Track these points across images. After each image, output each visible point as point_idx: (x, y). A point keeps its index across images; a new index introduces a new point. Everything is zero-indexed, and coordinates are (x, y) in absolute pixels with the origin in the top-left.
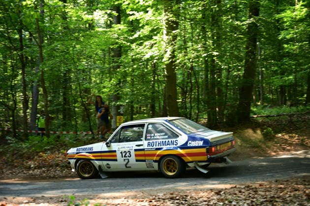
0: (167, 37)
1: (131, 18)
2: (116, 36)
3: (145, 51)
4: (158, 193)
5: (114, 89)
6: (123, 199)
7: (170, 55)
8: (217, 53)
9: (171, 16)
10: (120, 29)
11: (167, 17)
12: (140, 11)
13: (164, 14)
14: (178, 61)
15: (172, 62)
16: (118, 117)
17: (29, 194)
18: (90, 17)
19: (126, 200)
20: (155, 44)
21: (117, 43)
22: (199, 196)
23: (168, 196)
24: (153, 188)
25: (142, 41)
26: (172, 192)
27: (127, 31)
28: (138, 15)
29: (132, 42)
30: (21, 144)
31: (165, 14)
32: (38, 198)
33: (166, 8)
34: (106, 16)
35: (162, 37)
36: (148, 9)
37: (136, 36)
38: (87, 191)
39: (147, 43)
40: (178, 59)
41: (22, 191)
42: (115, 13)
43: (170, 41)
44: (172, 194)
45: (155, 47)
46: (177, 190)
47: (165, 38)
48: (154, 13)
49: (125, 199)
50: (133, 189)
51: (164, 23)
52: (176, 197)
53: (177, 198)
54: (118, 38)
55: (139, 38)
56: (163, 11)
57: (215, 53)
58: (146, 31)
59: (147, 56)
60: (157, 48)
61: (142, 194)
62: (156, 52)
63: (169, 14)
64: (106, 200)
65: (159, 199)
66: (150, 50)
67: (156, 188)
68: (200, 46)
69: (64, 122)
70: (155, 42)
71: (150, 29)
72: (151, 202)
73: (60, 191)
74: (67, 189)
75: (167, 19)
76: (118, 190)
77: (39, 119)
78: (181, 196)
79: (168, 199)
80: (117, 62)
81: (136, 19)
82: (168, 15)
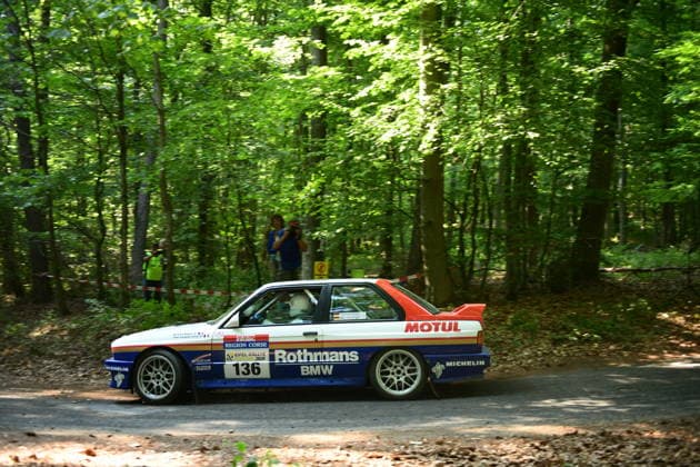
0: (429, 97)
1: (352, 54)
2: (318, 91)
3: (380, 127)
4: (408, 439)
5: (310, 204)
6: (338, 450)
7: (435, 137)
8: (537, 135)
9: (440, 52)
10: (326, 77)
11: (429, 56)
12: (373, 40)
13: (423, 48)
14: (451, 151)
15: (439, 152)
16: (317, 263)
17: (138, 427)
18: (266, 51)
19: (345, 452)
20: (403, 110)
21: (320, 107)
22: (499, 452)
23: (433, 448)
24: (397, 427)
25: (373, 104)
26: (440, 438)
27: (341, 81)
28: (367, 48)
29: (354, 105)
30: (116, 316)
31: (425, 47)
32: (159, 438)
33: (428, 36)
34: (300, 50)
35: (416, 96)
36: (388, 37)
37: (362, 93)
38: (258, 427)
39: (385, 109)
40: (451, 146)
41: (123, 420)
42: (318, 44)
43: (436, 106)
44: (440, 443)
45: (402, 118)
46: (450, 434)
47: (425, 99)
48: (401, 44)
49: (341, 449)
50: (355, 426)
51: (422, 67)
52: (451, 451)
53: (453, 453)
54: (323, 96)
55: (369, 98)
56: (421, 42)
57: (532, 135)
58: (384, 82)
59: (386, 138)
60: (406, 121)
61: (377, 440)
62: (404, 128)
63: (434, 49)
64: (302, 451)
65: (414, 453)
66: (392, 125)
67: (404, 428)
68: (499, 117)
69: (202, 267)
70: (402, 107)
71: (393, 80)
72: (397, 459)
73: (201, 424)
74: (217, 419)
75: (431, 60)
76: (324, 428)
77: (148, 261)
78: (461, 449)
79: (434, 454)
80: (320, 149)
81: (362, 56)
82: (431, 51)
